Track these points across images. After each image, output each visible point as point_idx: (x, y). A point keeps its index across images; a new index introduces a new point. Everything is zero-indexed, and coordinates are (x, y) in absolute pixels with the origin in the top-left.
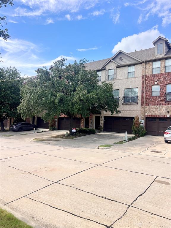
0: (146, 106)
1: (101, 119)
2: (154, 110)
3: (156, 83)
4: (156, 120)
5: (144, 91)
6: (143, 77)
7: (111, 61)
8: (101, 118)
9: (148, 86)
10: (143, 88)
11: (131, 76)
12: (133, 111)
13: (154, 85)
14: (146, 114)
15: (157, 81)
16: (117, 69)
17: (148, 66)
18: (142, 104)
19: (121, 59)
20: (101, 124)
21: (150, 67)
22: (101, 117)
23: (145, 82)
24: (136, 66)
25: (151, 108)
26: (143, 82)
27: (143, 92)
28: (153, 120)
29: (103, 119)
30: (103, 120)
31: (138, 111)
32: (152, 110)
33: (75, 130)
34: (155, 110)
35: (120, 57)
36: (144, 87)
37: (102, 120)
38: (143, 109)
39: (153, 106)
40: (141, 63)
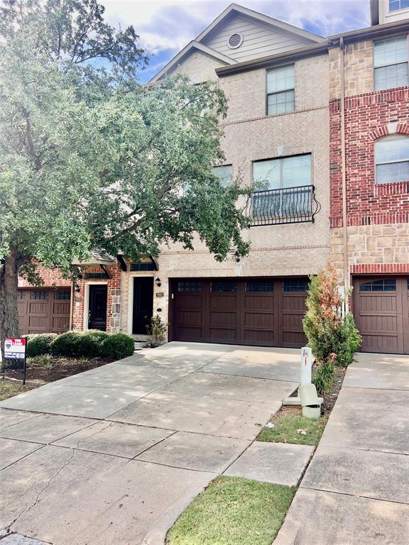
0: (351, 228)
1: (156, 290)
2: (389, 244)
3: (392, 128)
4: (394, 288)
5: (343, 165)
6: (334, 105)
7: (194, 50)
8: (159, 285)
9: (359, 144)
10: (335, 151)
11: (281, 109)
12: (295, 252)
13: (384, 135)
14: (354, 261)
15: (395, 118)
16: (222, 80)
17: (353, 58)
18: (335, 220)
19: (235, 40)
20: (159, 310)
21: (365, 64)
22: (158, 280)
23: (343, 125)
24: (299, 64)
25: (376, 234)
26: (335, 128)
27: (334, 168)
28: (380, 288)
29: (165, 288)
30: (167, 293)
31: (313, 251)
32: (379, 245)
33: (23, 349)
34: (394, 244)
35: (232, 33)
36: (343, 147)
37: (161, 295)
38: (338, 241)
39: (382, 227)
40: (323, 51)
